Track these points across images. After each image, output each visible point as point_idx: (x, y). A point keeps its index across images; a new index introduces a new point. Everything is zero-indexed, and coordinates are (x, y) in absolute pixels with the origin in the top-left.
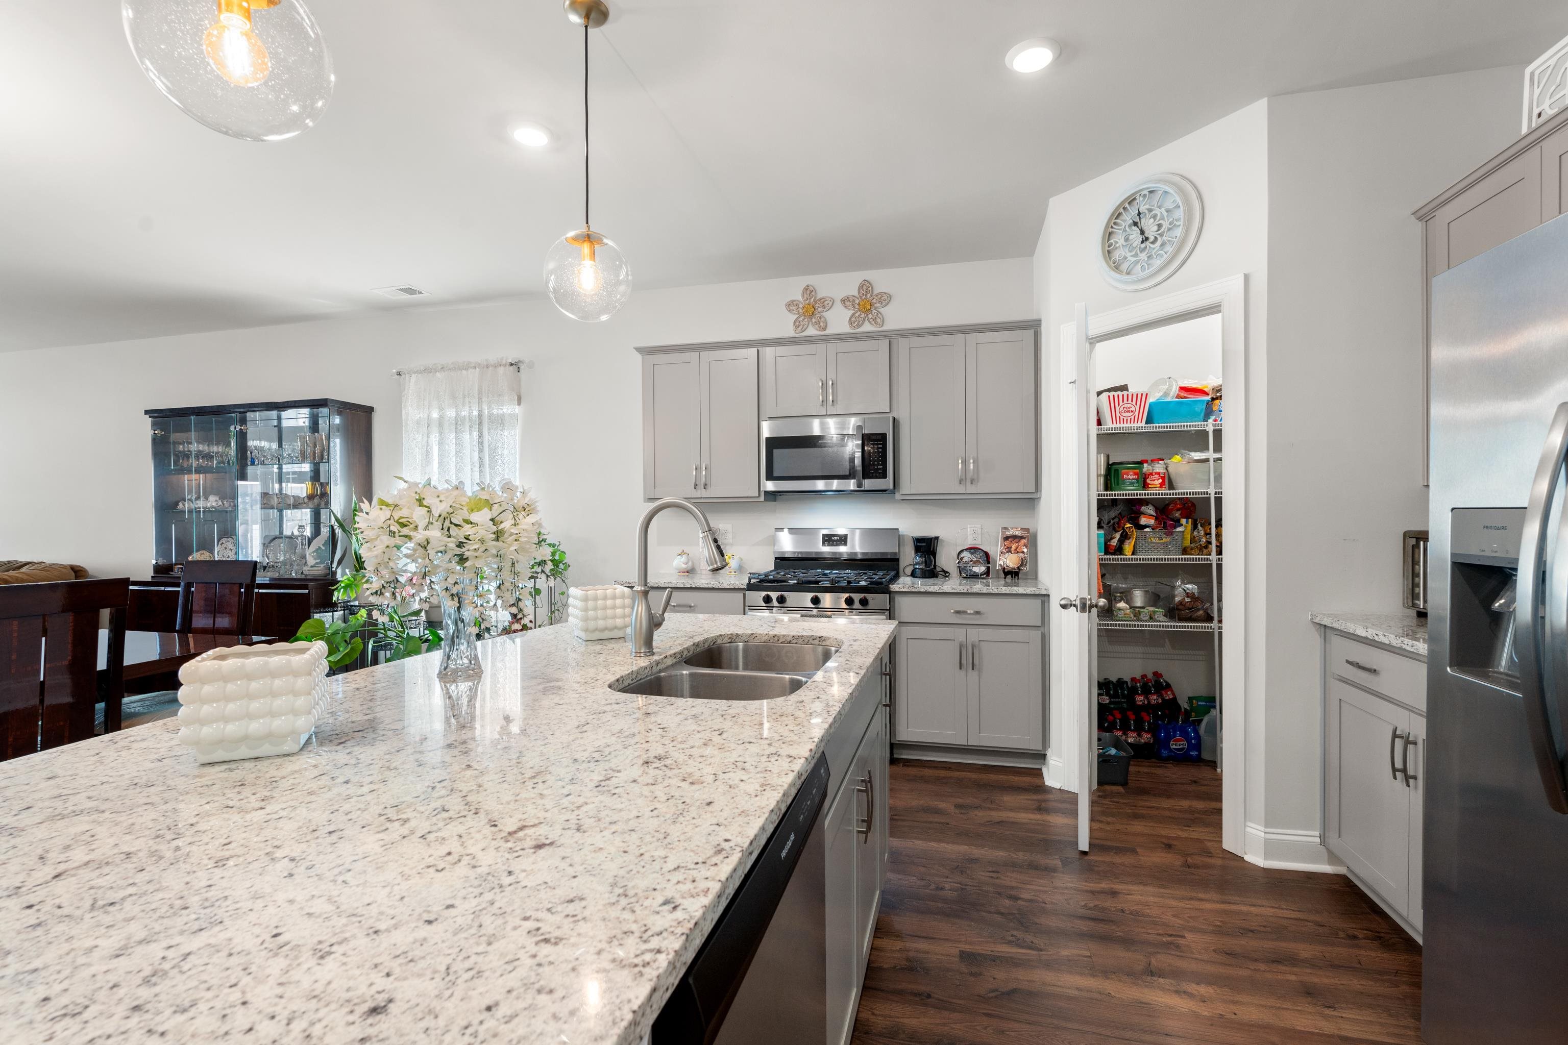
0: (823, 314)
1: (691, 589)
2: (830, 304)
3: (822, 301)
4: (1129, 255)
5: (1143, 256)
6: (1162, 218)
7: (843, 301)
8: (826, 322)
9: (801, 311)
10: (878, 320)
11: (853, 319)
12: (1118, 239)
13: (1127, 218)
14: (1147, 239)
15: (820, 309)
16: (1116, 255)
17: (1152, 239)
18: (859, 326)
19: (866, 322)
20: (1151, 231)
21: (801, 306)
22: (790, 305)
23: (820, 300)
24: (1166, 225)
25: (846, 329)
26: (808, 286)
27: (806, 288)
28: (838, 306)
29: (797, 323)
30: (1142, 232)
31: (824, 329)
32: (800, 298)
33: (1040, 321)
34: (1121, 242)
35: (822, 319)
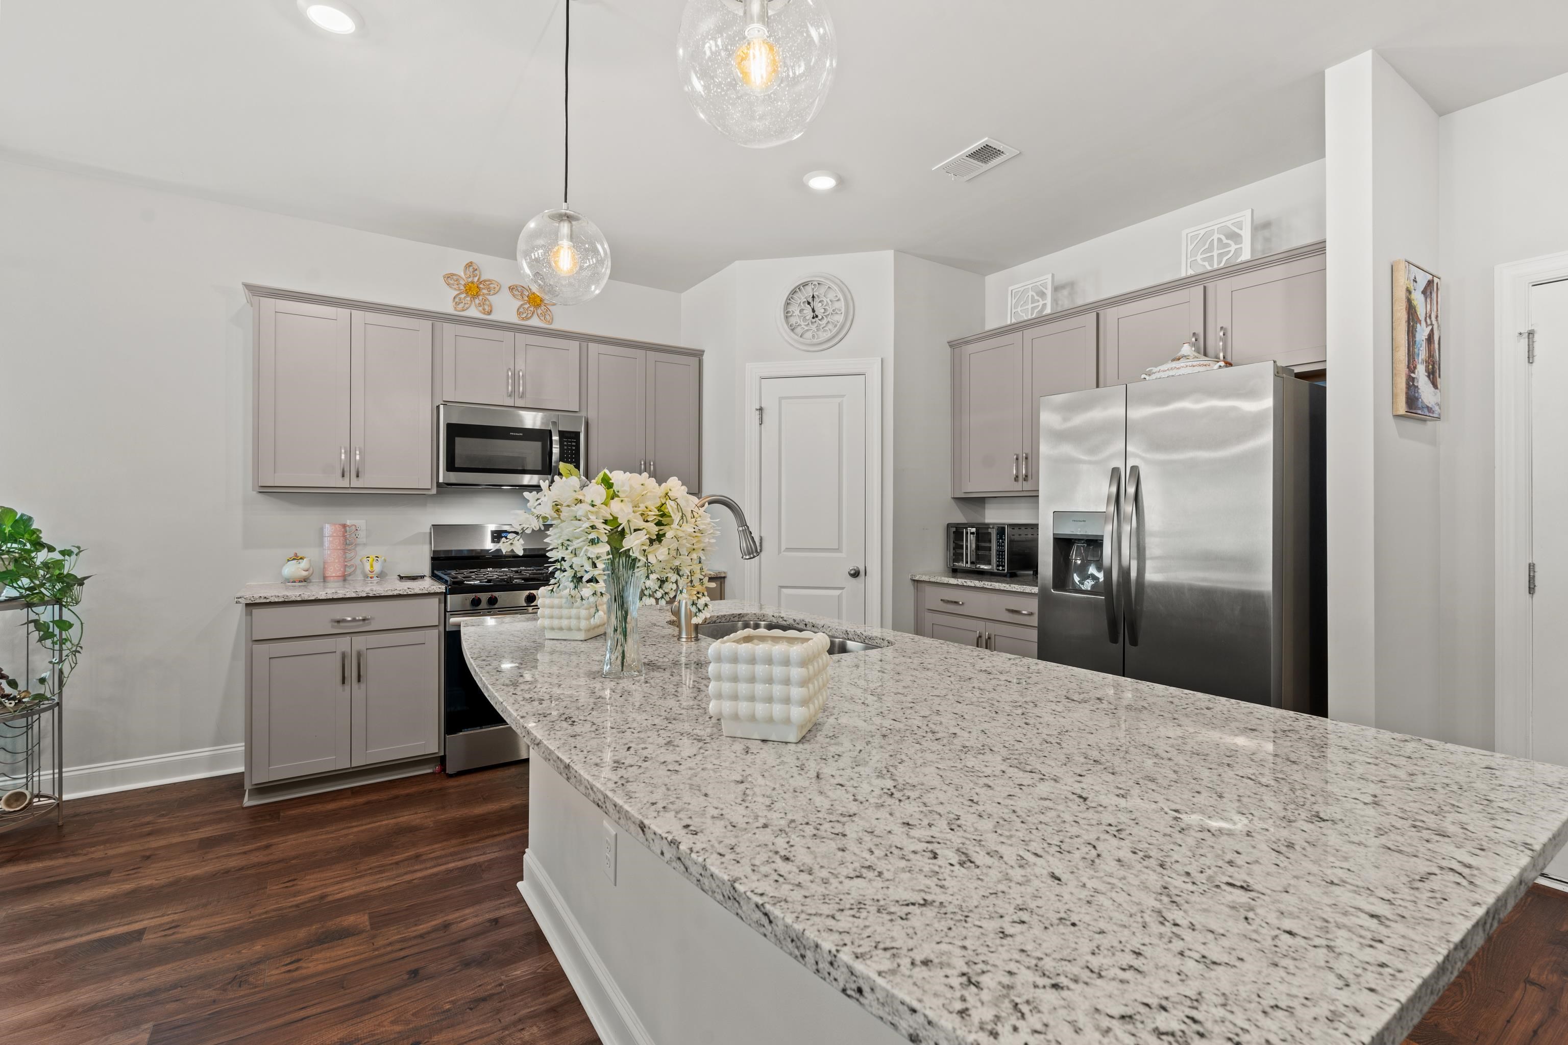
0: (489, 297)
1: (368, 598)
2: (497, 289)
3: (488, 284)
4: (802, 323)
5: (814, 327)
6: (827, 304)
7: (511, 289)
8: (491, 306)
9: (462, 287)
10: (548, 317)
11: (521, 310)
12: (795, 309)
13: (801, 297)
14: (817, 316)
15: (485, 291)
16: (793, 320)
17: (820, 317)
18: (527, 319)
19: (535, 316)
20: (819, 311)
21: (463, 282)
22: (449, 278)
23: (485, 281)
24: (830, 311)
25: (514, 319)
26: (471, 263)
27: (470, 265)
28: (505, 293)
29: (457, 300)
30: (814, 311)
31: (490, 313)
32: (462, 274)
33: (703, 351)
34: (797, 313)
35: (487, 303)
